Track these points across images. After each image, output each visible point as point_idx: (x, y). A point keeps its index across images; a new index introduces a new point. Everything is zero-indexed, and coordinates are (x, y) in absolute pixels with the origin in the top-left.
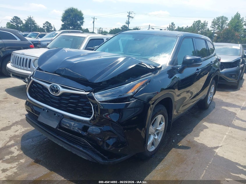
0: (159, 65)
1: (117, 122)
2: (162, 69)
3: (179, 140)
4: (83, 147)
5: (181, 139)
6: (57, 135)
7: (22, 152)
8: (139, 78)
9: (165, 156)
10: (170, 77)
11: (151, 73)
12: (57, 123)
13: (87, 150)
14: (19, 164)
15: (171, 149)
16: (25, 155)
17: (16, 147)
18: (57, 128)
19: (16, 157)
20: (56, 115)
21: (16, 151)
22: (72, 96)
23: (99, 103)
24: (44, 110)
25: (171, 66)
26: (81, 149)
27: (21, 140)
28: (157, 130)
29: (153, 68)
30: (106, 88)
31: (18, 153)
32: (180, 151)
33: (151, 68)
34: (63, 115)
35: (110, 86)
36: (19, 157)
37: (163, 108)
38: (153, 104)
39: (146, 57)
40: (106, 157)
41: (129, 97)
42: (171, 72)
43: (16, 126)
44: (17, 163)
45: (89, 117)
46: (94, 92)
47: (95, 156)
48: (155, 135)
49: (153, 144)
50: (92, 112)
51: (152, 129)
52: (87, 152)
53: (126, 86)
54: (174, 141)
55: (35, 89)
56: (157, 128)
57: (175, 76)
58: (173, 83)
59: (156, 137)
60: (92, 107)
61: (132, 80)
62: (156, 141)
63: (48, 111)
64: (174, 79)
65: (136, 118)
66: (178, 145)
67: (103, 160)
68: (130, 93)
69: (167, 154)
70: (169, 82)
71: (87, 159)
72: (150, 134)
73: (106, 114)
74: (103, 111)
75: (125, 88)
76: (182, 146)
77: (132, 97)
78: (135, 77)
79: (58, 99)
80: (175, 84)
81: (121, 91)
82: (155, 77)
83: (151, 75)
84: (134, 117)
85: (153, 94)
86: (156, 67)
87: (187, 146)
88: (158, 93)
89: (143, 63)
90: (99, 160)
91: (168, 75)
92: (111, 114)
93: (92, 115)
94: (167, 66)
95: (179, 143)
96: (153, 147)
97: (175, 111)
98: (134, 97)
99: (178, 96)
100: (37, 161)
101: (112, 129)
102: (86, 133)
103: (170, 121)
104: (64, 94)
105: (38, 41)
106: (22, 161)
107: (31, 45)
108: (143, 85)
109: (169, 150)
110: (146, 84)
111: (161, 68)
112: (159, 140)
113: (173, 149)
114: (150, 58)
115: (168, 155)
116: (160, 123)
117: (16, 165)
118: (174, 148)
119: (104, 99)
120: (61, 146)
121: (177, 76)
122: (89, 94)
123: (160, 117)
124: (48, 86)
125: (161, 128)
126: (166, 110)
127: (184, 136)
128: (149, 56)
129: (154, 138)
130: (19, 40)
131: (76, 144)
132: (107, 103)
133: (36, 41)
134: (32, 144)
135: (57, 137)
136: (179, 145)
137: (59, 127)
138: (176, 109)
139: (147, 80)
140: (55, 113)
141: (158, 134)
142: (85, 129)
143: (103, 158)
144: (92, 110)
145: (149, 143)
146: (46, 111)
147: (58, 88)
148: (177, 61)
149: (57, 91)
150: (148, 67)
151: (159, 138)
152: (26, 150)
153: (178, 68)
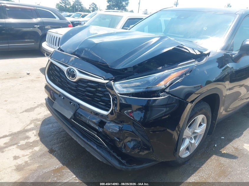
0: (206, 50)
1: (139, 121)
2: (210, 56)
3: (223, 146)
4: (97, 146)
5: (226, 144)
6: (72, 127)
7: (38, 139)
8: (176, 66)
9: (203, 164)
10: (220, 66)
11: (194, 60)
12: (72, 113)
13: (102, 149)
14: (32, 152)
15: (211, 156)
16: (40, 142)
17: (34, 132)
18: (71, 118)
19: (31, 143)
20: (72, 104)
21: (33, 136)
22: (89, 84)
23: (118, 96)
24: (60, 96)
25: (224, 52)
26: (95, 147)
27: (41, 125)
28: (194, 133)
29: (198, 53)
30: (130, 77)
31: (35, 139)
32: (223, 160)
33: (195, 54)
34: (79, 104)
35: (135, 74)
36: (35, 144)
37: (207, 107)
38: (192, 102)
39: (190, 39)
40: (123, 161)
41: (158, 90)
42: (222, 60)
43: (40, 108)
44: (31, 151)
45: (107, 110)
46: (115, 81)
47: (110, 159)
48: (191, 139)
49: (187, 149)
50: (111, 105)
51: (188, 132)
52: (101, 152)
53: (156, 76)
54: (216, 146)
55: (53, 71)
56: (195, 131)
57: (228, 65)
58: (224, 75)
59: (193, 141)
60: (110, 99)
61: (167, 68)
62: (192, 146)
63: (64, 98)
64: (225, 69)
65: (167, 116)
66: (221, 152)
67: (120, 165)
68: (162, 85)
69: (205, 162)
70: (219, 73)
71: (101, 160)
72: (185, 138)
73: (129, 111)
74: (124, 106)
75: (155, 78)
76: (226, 153)
77: (163, 91)
78: (171, 65)
79: (75, 85)
80: (226, 75)
81: (148, 82)
82: (198, 66)
83: (193, 63)
84: (165, 116)
85: (195, 87)
86: (203, 52)
87: (233, 154)
88: (201, 87)
89: (185, 47)
90: (116, 163)
91: (217, 64)
92: (134, 111)
93: (110, 108)
94: (217, 51)
95: (223, 149)
96: (187, 153)
97: (223, 108)
98: (165, 92)
99: (230, 89)
100: (51, 151)
101: (133, 129)
102: (102, 129)
103: (214, 122)
104: (81, 80)
105: (79, 21)
106: (37, 149)
107: (70, 25)
108: (181, 76)
109: (209, 157)
110: (185, 74)
111: (209, 54)
112: (197, 145)
113: (214, 156)
114: (194, 41)
115: (206, 164)
116: (200, 125)
117: (30, 153)
118: (216, 156)
119: (125, 91)
120: (75, 139)
121: (230, 65)
122: (108, 82)
123: (200, 118)
124: (65, 69)
125: (201, 130)
126: (209, 109)
127: (230, 140)
128: (194, 37)
129: (190, 142)
130: (57, 19)
131: (91, 141)
132: (128, 97)
133: (77, 21)
134: (51, 130)
135: (71, 128)
136: (223, 152)
137: (74, 117)
138: (224, 105)
139: (188, 69)
140: (71, 101)
141: (195, 138)
142: (102, 124)
143: (120, 163)
144: (111, 103)
145: (183, 148)
146: (62, 97)
147: (75, 73)
148: (233, 46)
149: (74, 76)
150: (192, 52)
151: (196, 143)
152: (43, 136)
153: (233, 56)
